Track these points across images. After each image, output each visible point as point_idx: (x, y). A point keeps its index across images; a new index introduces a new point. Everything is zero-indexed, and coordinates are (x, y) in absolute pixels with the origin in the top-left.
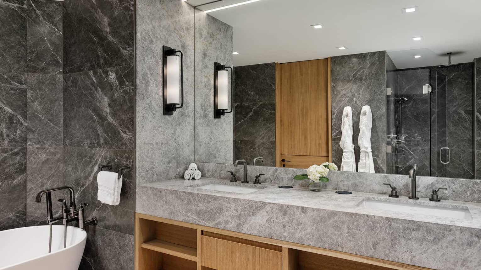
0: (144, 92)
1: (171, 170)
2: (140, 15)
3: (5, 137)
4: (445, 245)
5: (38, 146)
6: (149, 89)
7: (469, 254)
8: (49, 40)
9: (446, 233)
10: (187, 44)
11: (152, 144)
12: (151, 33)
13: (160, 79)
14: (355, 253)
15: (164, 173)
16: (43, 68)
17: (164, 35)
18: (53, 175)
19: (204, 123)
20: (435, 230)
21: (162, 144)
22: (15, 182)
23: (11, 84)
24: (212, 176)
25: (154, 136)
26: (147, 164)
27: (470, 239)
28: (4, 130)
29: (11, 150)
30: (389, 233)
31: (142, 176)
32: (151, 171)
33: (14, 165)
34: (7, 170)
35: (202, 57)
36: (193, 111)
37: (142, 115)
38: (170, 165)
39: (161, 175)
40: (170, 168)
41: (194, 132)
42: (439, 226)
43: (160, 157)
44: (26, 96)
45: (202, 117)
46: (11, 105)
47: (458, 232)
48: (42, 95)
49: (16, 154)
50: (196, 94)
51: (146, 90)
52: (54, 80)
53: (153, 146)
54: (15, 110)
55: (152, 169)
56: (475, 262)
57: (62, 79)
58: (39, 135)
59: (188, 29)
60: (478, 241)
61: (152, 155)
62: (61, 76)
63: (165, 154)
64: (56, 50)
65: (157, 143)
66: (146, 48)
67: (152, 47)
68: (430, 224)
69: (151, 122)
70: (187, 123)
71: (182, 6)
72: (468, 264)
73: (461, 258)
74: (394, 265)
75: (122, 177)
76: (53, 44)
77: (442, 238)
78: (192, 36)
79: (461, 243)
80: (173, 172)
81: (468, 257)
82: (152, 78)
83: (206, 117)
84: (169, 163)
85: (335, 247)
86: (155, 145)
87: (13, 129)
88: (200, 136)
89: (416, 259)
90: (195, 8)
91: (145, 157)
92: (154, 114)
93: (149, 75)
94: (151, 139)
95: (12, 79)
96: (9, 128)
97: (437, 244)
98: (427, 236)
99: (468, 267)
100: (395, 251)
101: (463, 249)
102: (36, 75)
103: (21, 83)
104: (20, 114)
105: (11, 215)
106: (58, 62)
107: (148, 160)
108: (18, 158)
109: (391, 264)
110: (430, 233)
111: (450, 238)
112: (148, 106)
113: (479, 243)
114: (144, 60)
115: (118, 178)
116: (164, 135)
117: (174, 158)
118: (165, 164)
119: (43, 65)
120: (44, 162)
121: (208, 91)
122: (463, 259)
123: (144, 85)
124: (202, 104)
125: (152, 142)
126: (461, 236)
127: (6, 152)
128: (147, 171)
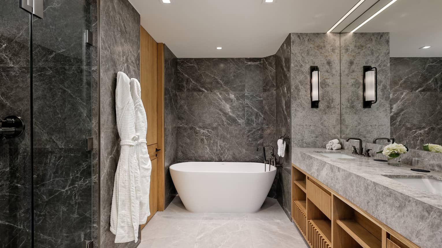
0: (296, 96)
1: (318, 142)
2: (293, 53)
3: (254, 122)
4: (406, 214)
5: (267, 127)
6: (300, 94)
7: (421, 227)
8: (270, 75)
9: (407, 203)
10: (332, 59)
11: (303, 125)
12: (301, 61)
13: (309, 87)
14: (359, 206)
15: (312, 143)
16: (269, 89)
17: (312, 60)
18: (272, 141)
19: (350, 112)
20: (400, 199)
21: (311, 126)
22: (259, 142)
23: (257, 98)
24: (348, 149)
25: (304, 121)
26: (299, 137)
27: (422, 212)
28: (254, 119)
29: (257, 128)
30: (375, 195)
31: (295, 143)
32: (302, 141)
33: (258, 135)
34: (255, 137)
35: (349, 65)
36: (338, 104)
37: (295, 109)
38: (317, 139)
39: (309, 144)
40: (317, 140)
41: (340, 118)
42: (402, 195)
43: (309, 133)
44: (262, 103)
45: (348, 108)
46: (256, 108)
47: (414, 204)
48: (268, 102)
49: (259, 130)
50: (342, 92)
51: (298, 95)
52: (272, 94)
53: (304, 127)
54: (258, 110)
55: (302, 140)
56: (425, 236)
57: (275, 93)
58: (267, 121)
59: (333, 50)
60: (428, 216)
61: (302, 132)
62: (275, 92)
63: (313, 132)
64: (273, 80)
65: (306, 125)
66: (297, 71)
67: (302, 69)
68: (397, 193)
69: (301, 112)
70: (333, 113)
71: (327, 36)
72: (420, 237)
73: (415, 229)
74: (377, 222)
75: (285, 142)
76: (272, 76)
77: (403, 207)
78: (338, 53)
79: (416, 215)
80: (320, 143)
81: (421, 230)
82: (302, 87)
83: (353, 108)
84: (316, 137)
85: (350, 199)
86: (305, 127)
87: (257, 118)
88: (347, 121)
89: (389, 221)
90: (340, 33)
91: (297, 133)
92: (304, 108)
93: (300, 86)
94: (302, 122)
95: (257, 96)
96: (256, 118)
97: (401, 211)
98: (395, 202)
99: (420, 239)
100: (378, 211)
101: (417, 221)
102: (266, 93)
103: (260, 97)
104: (260, 112)
105: (257, 157)
106: (274, 85)
107: (299, 134)
108: (260, 132)
109: (375, 220)
110: (397, 200)
111: (409, 208)
112: (299, 103)
113: (428, 219)
114: (296, 78)
115: (283, 143)
116: (312, 120)
117: (321, 134)
118: (313, 138)
119: (268, 88)
120: (269, 134)
121: (355, 89)
122: (417, 230)
123: (296, 92)
124: (348, 99)
125: (302, 124)
126: (416, 208)
127: (255, 129)
128: (299, 141)
